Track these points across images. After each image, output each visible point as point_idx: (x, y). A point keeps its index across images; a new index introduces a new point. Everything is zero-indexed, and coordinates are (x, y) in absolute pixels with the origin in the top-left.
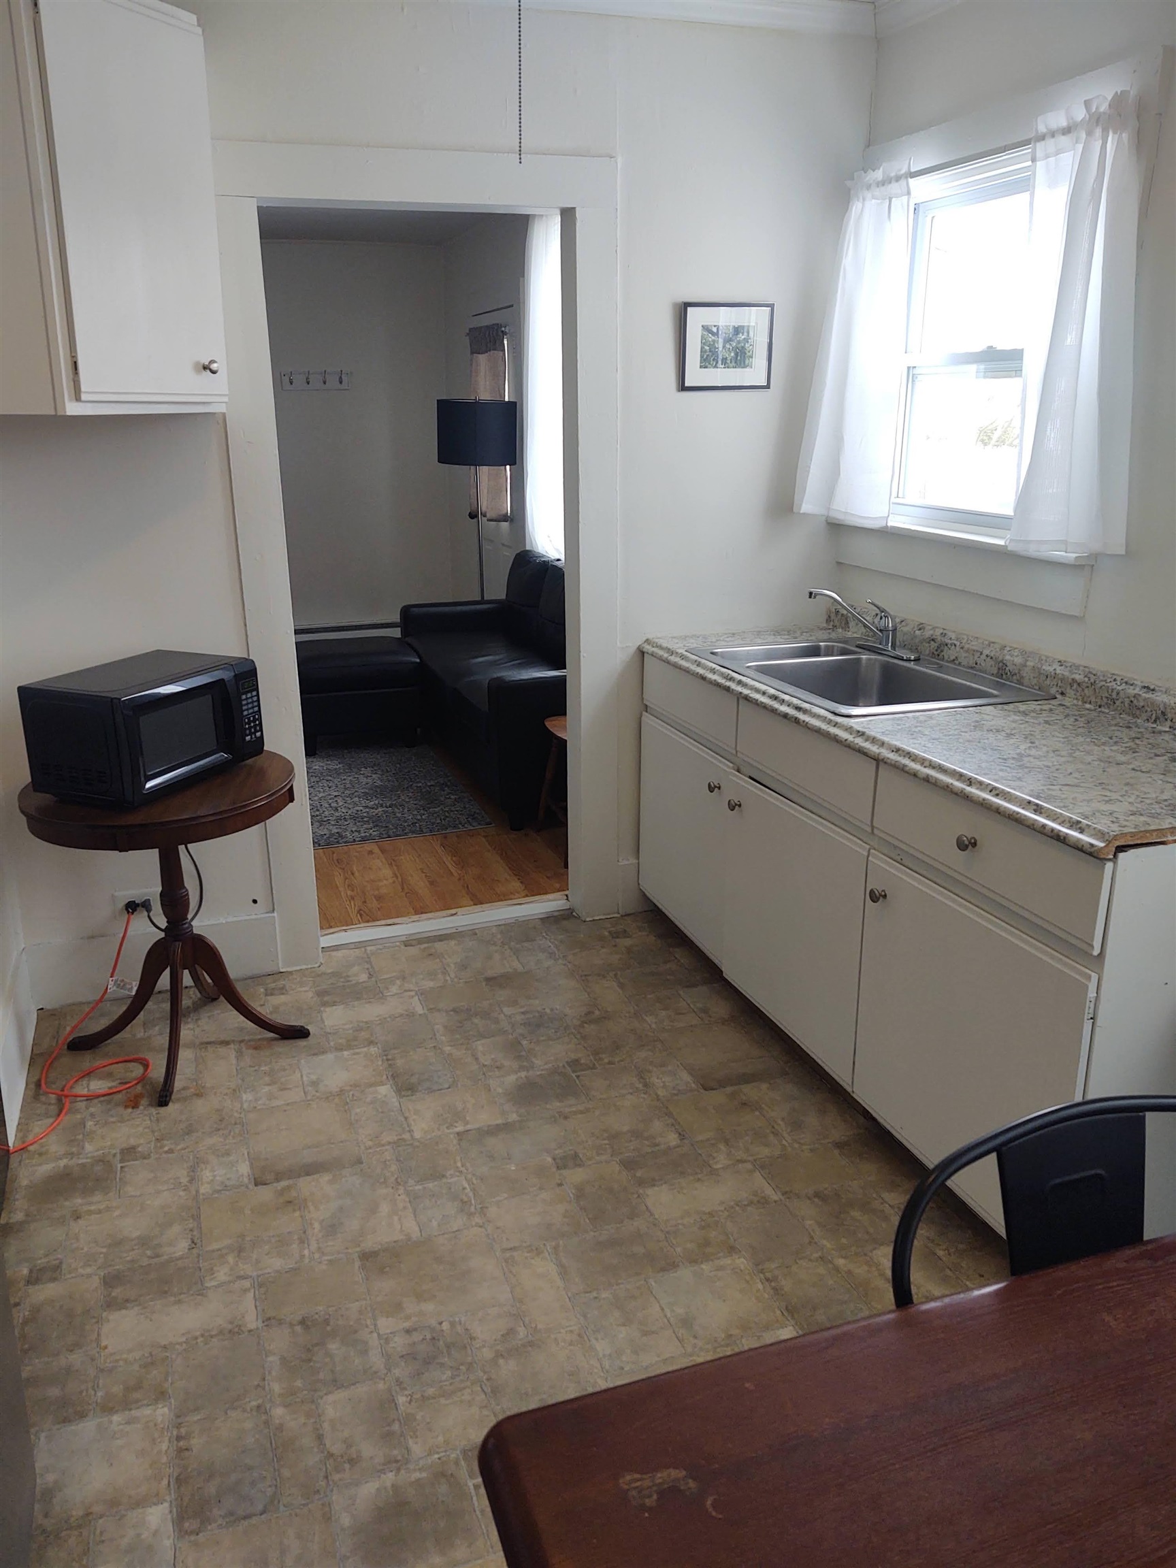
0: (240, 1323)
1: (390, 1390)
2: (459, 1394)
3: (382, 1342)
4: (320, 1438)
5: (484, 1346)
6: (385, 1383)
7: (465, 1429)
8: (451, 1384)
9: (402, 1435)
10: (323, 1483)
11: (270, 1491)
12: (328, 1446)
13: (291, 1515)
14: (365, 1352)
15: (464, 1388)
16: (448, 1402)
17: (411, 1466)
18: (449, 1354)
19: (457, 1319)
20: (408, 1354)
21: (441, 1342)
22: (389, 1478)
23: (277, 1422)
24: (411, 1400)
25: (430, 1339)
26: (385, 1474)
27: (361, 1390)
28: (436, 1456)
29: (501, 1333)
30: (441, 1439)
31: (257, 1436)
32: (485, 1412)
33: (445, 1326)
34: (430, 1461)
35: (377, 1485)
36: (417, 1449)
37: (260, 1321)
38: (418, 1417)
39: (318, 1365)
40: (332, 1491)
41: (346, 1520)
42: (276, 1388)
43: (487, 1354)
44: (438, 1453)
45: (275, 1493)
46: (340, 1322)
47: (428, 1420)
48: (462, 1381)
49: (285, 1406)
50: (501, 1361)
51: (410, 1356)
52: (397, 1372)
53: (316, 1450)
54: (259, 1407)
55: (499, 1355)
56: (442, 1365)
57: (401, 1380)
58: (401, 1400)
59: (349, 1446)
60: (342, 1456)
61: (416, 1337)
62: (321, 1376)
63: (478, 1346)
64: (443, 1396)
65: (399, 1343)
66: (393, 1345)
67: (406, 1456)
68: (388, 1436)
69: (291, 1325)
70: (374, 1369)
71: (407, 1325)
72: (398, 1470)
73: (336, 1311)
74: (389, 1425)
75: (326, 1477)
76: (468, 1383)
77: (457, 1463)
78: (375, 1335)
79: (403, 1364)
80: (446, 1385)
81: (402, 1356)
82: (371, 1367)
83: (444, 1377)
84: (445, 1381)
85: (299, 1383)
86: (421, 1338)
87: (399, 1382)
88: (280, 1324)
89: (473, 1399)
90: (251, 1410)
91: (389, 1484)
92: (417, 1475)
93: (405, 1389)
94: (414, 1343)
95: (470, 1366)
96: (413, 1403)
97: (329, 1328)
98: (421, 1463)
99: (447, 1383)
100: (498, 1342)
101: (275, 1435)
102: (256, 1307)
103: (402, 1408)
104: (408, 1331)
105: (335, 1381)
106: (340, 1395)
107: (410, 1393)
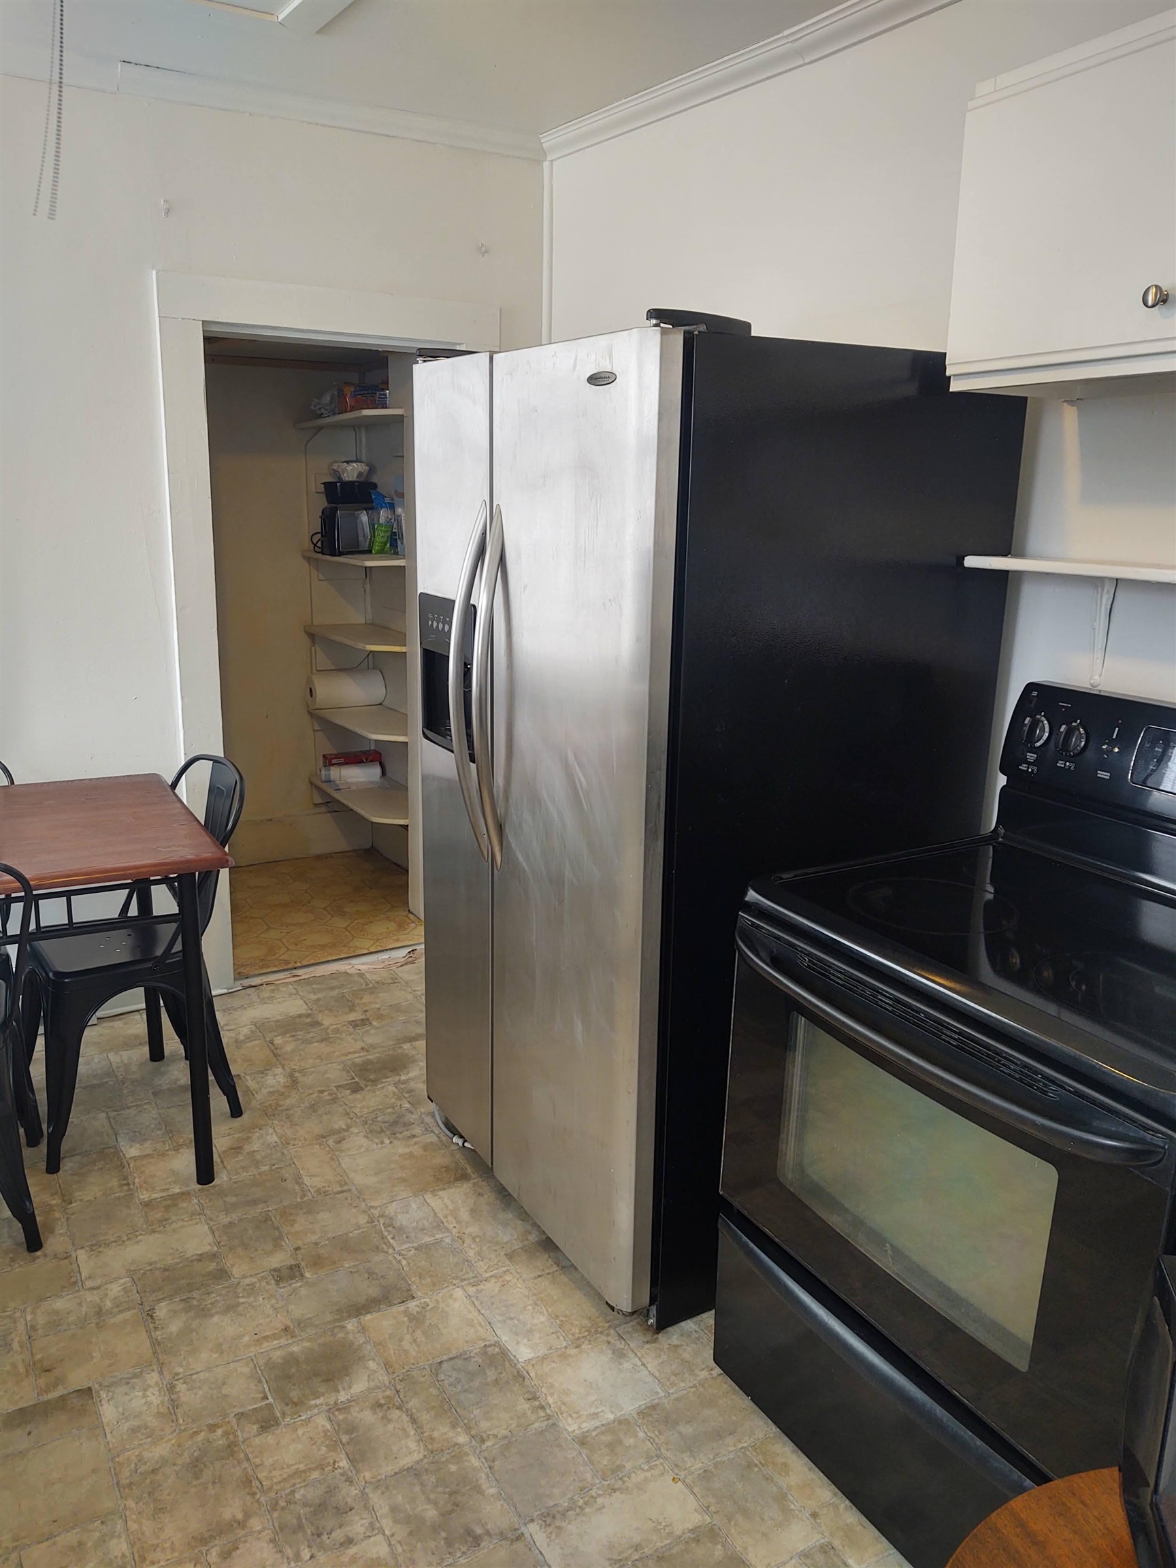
0: (549, 1529)
1: (358, 1472)
2: (285, 1476)
3: (377, 1525)
4: (414, 1421)
5: (259, 1532)
6: (364, 1477)
7: (278, 1444)
8: (294, 1485)
9: (337, 1432)
10: (398, 1387)
11: (442, 1377)
12: (404, 1415)
13: (418, 1363)
14: (394, 1510)
15: (280, 1482)
16: (296, 1466)
17: (325, 1408)
18: (299, 1518)
19: (293, 1564)
20: (346, 1512)
21: (309, 1531)
22: (343, 1397)
23: (459, 1430)
24: (334, 1464)
25: (322, 1534)
26: (348, 1400)
27: (387, 1469)
28: (303, 1418)
29: (238, 1552)
30: (300, 1432)
31: (472, 1416)
32: (258, 1461)
33: (306, 1554)
34: (308, 1412)
35: (352, 1391)
36: (322, 1422)
37: (527, 1535)
38: (324, 1449)
39: (440, 1489)
40: (390, 1383)
41: (372, 1365)
42: (475, 1462)
43: (255, 1524)
44: (302, 1420)
45: (437, 1376)
46: (432, 1544)
47: (314, 1447)
48: (283, 1489)
49: (456, 1444)
50: (240, 1516)
51: (343, 1511)
52: (354, 1491)
53: (414, 1411)
54: (483, 1441)
55: (242, 1524)
56: (305, 1505)
57: (348, 1483)
58: (344, 1463)
59: (384, 1418)
60: (389, 1408)
61: (339, 1535)
62: (433, 1479)
63: (266, 1532)
64: (301, 1472)
65: (358, 1525)
66: (364, 1521)
67: (331, 1415)
68: (351, 1429)
69: (488, 1533)
70: (379, 1491)
71: (352, 1550)
72: (336, 1403)
73: (443, 1560)
74: (351, 1439)
75: (398, 1392)
76: (276, 1487)
77: (284, 1414)
78: (387, 1532)
79: (349, 1500)
80: (300, 1483)
81: (351, 1510)
82: (383, 1493)
83: (302, 1491)
84: (301, 1487)
85: (453, 1468)
86: (333, 1534)
87: (350, 1481)
88: (501, 1533)
89: (270, 1472)
90: (489, 1438)
91: (342, 1393)
92: (318, 1402)
93: (342, 1475)
94: (340, 1527)
95: (274, 1506)
96: (332, 1462)
97: (444, 1534)
98: (316, 1411)
99: (298, 1486)
100: (242, 1539)
101: (456, 1418)
102: (541, 1554)
103: (343, 1456)
104: (350, 1541)
105: (417, 1475)
106: (407, 1461)
107: (336, 1471)
